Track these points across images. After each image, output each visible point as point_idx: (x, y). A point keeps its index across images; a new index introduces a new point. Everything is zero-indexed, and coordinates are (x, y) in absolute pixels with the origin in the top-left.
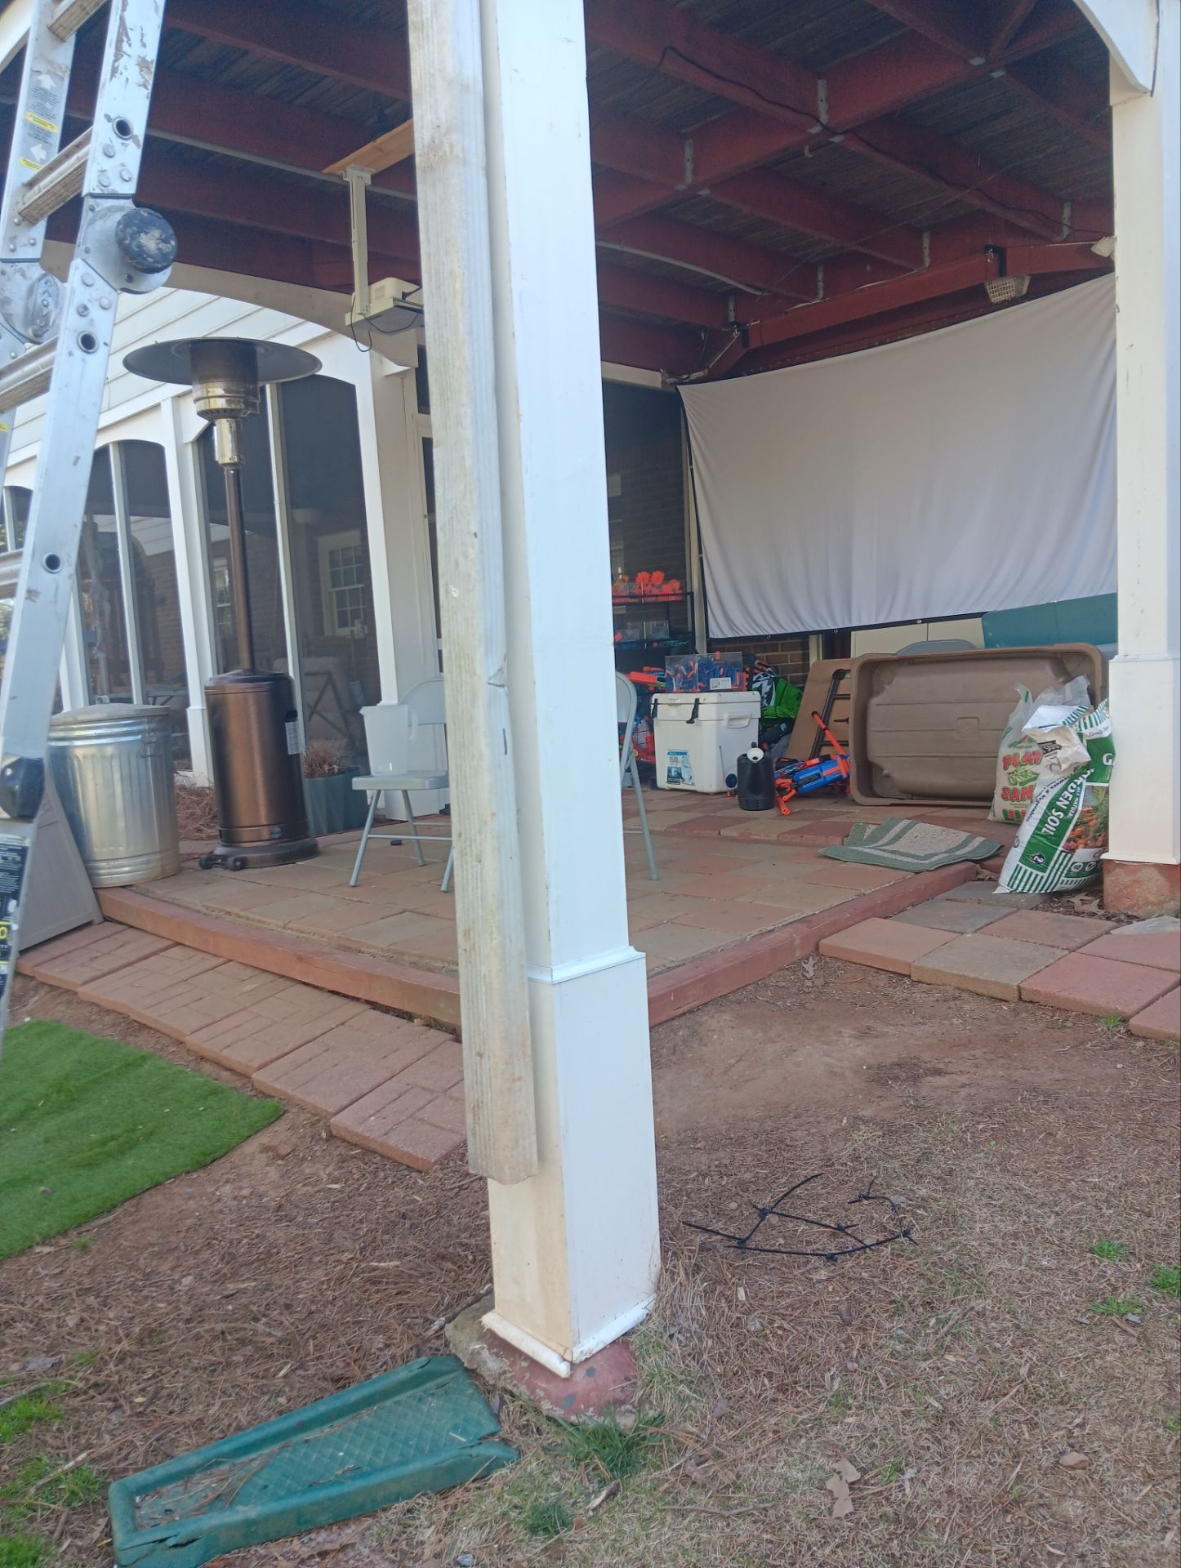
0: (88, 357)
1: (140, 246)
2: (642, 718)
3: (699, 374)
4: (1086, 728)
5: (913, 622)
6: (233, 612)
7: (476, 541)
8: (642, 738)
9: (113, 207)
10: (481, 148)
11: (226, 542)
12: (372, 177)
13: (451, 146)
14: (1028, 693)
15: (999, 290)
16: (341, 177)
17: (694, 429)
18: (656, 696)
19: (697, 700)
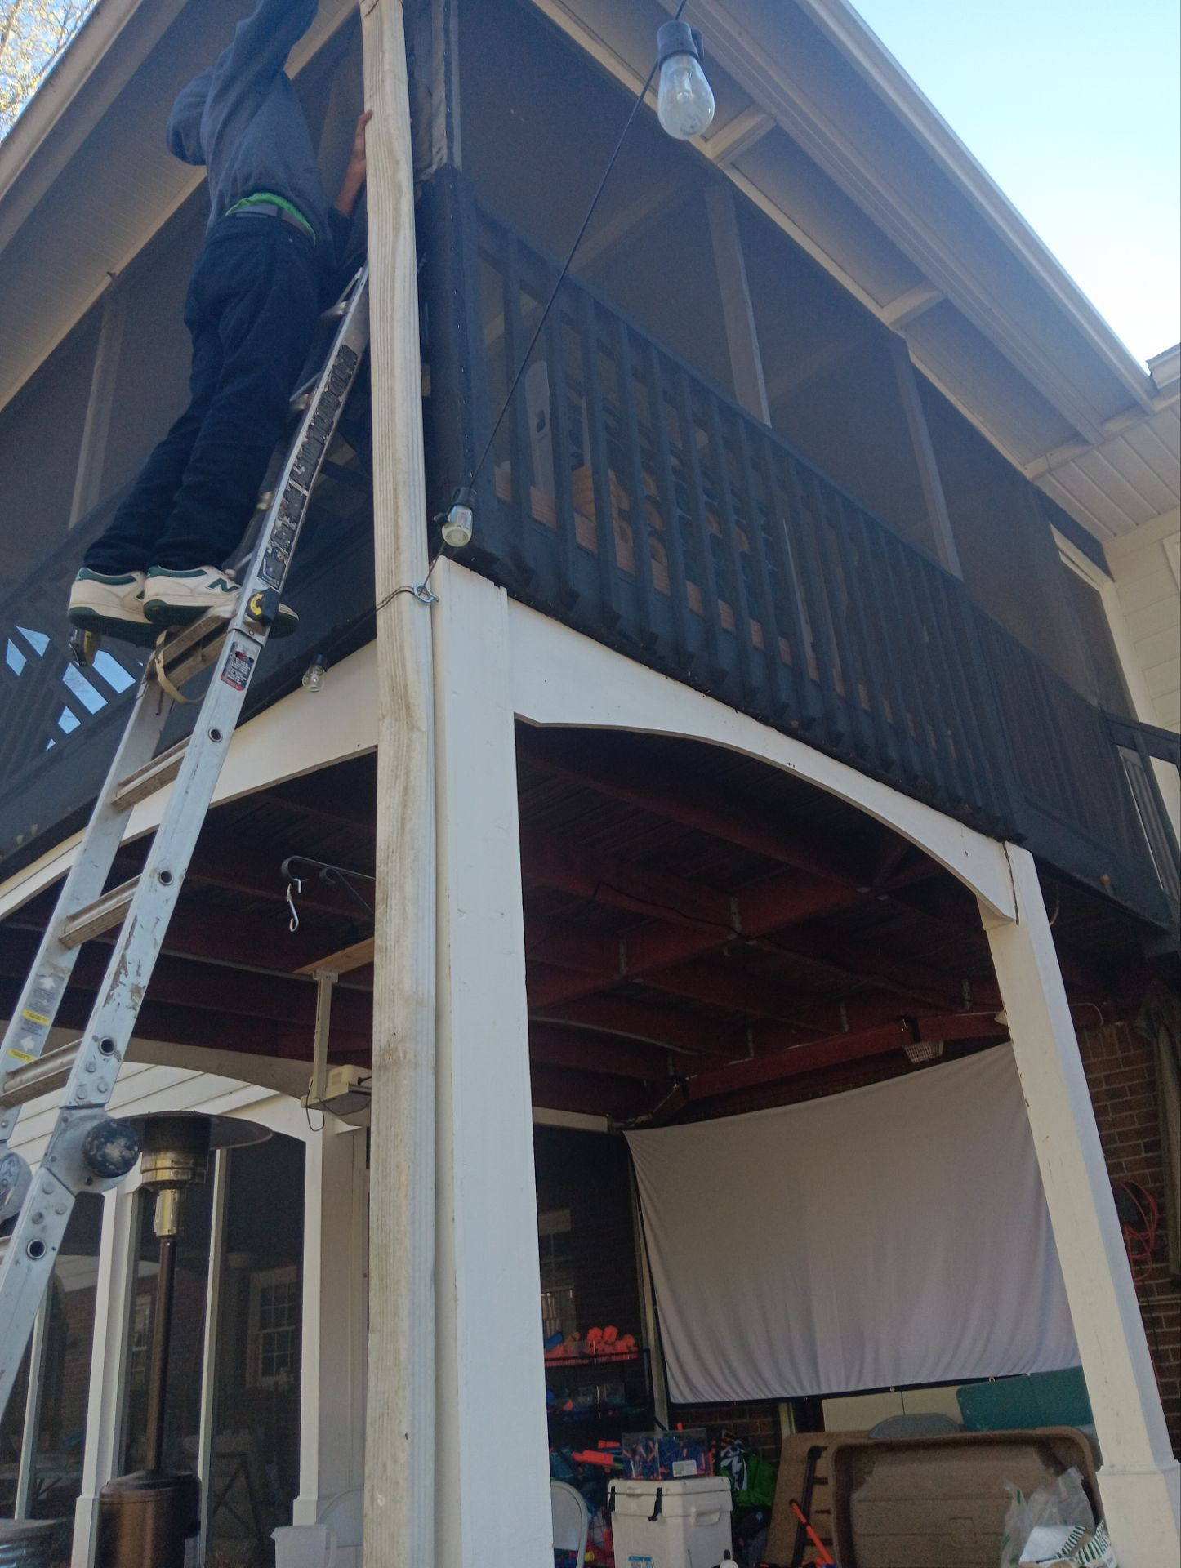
0: (34, 1264)
1: (104, 1156)
2: (598, 1508)
3: (642, 1119)
4: (1088, 1560)
5: (886, 1390)
6: (149, 1358)
7: (406, 1443)
8: (598, 1536)
9: (85, 1116)
10: (432, 1051)
11: (154, 1278)
12: (339, 976)
13: (405, 1053)
14: (1019, 1493)
15: (919, 1052)
16: (311, 976)
17: (641, 1173)
18: (613, 1483)
19: (659, 1490)
